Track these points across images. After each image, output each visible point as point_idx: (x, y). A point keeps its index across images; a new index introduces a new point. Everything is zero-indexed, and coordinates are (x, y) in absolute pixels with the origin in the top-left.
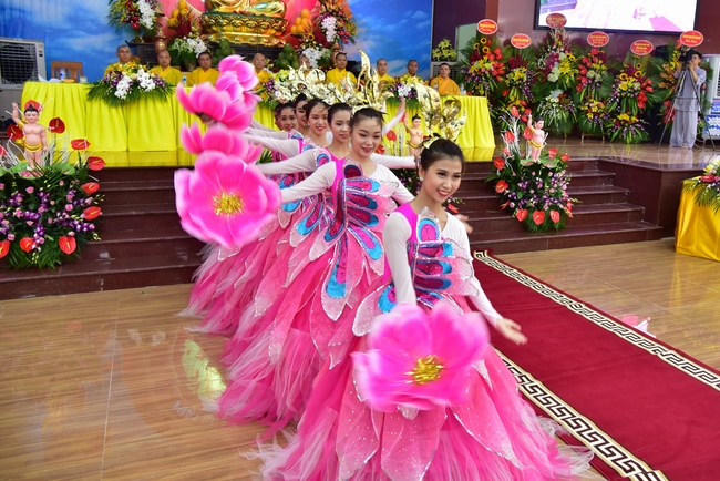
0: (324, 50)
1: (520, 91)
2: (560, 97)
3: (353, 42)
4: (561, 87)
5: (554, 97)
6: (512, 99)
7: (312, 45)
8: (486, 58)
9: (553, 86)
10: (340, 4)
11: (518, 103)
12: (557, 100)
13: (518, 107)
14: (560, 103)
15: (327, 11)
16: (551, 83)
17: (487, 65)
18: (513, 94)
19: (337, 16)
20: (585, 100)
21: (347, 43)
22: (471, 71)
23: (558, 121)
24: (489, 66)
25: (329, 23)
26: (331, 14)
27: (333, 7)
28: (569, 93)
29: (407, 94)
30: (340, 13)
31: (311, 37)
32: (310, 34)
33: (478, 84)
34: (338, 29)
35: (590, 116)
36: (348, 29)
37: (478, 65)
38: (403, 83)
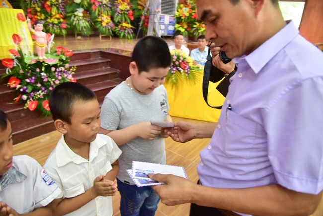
1: (58, 8)
2: (83, 13)
4: (83, 7)
5: (80, 12)
6: (53, 13)
9: (78, 6)
11: (58, 16)
12: (82, 15)
13: (58, 19)
14: (84, 17)
16: (77, 4)
18: (54, 11)
20: (99, 15)
23: (85, 27)
28: (88, 11)
33: (34, 4)
35: (104, 24)
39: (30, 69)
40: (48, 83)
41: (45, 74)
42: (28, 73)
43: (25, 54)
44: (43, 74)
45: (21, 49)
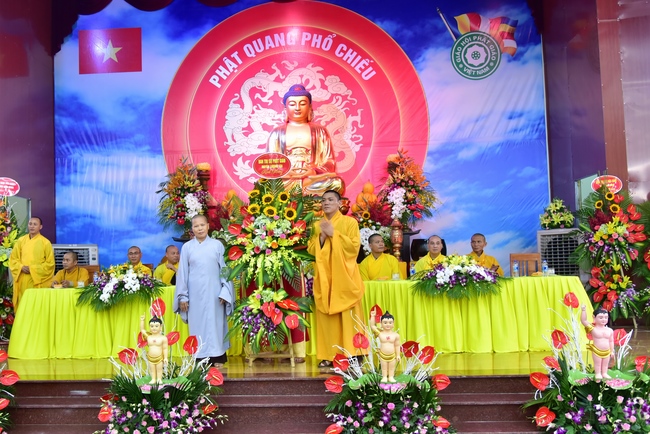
0: (382, 228)
3: (429, 214)
7: (367, 225)
8: (616, 219)
10: (410, 173)
15: (395, 182)
17: (616, 228)
19: (407, 186)
21: (419, 218)
22: (596, 238)
24: (622, 230)
25: (397, 196)
26: (400, 185)
27: (401, 177)
29: (448, 280)
30: (411, 183)
31: (366, 215)
32: (366, 212)
34: (407, 202)
36: (421, 200)
37: (604, 230)
38: (445, 265)
39: (575, 396)
40: (608, 427)
41: (602, 409)
42: (571, 402)
43: (571, 368)
44: (598, 407)
45: (564, 358)
